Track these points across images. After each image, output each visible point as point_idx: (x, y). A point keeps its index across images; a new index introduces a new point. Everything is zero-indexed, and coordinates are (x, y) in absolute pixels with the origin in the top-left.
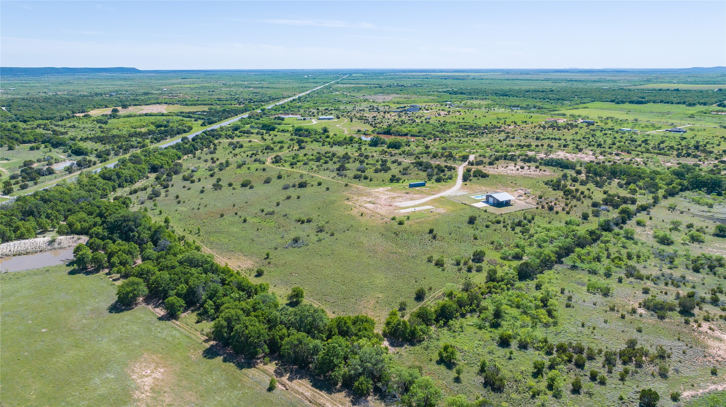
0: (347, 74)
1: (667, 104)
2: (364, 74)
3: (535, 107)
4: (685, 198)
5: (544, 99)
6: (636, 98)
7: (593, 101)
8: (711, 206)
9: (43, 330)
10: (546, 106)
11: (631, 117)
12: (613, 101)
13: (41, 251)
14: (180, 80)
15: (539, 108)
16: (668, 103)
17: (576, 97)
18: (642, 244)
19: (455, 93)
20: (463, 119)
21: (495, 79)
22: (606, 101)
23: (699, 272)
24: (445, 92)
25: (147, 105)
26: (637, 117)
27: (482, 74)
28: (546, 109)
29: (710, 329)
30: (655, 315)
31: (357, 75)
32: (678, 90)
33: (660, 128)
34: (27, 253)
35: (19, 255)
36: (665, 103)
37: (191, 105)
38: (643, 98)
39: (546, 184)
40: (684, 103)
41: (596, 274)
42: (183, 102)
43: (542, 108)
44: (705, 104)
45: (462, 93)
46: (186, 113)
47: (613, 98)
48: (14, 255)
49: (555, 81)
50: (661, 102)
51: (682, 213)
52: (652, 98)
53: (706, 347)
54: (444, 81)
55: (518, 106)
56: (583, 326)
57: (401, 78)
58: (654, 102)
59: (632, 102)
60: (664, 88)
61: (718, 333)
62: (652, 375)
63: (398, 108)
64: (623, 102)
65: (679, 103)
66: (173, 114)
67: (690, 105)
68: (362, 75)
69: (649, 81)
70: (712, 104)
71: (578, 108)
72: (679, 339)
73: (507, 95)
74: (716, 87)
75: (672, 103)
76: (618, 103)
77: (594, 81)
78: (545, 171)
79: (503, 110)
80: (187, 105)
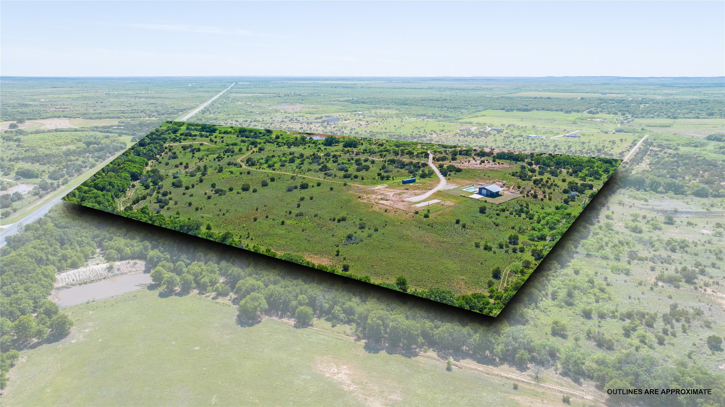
0: (232, 82)
1: (548, 112)
2: (250, 81)
3: (440, 116)
4: (624, 194)
5: (442, 108)
6: (521, 106)
7: (486, 109)
8: (646, 200)
9: (196, 348)
10: (451, 115)
11: (529, 125)
12: (503, 109)
13: (105, 278)
14: (50, 90)
15: (444, 117)
16: (549, 110)
17: (469, 106)
18: (622, 233)
19: (357, 102)
20: (386, 129)
21: (383, 88)
22: (497, 109)
23: (675, 252)
24: (346, 101)
25: (43, 118)
26: (535, 124)
27: (368, 82)
28: (452, 117)
29: (713, 291)
30: (672, 286)
31: (243, 83)
32: (549, 98)
33: (558, 134)
34: (92, 281)
35: (85, 283)
36: (546, 110)
37: (96, 118)
38: (526, 106)
39: (513, 175)
40: (562, 110)
41: (608, 259)
42: (85, 116)
43: (447, 117)
44: (578, 111)
45: (363, 103)
46: (100, 128)
47: (502, 106)
48: (80, 284)
49: (440, 89)
50: (543, 109)
51: (631, 207)
52: (535, 106)
53: (720, 304)
54: (337, 90)
55: (425, 115)
56: (630, 298)
57: (291, 86)
58: (537, 110)
59: (519, 110)
60: (539, 96)
61: (719, 294)
62: (701, 326)
63: (317, 119)
64: (512, 110)
65: (557, 110)
66: (88, 129)
67: (567, 112)
68: (248, 83)
69: (518, 89)
70: (583, 111)
71: (477, 116)
72: (700, 301)
73: (406, 104)
74: (579, 96)
75: (552, 111)
76: (507, 111)
77: (473, 89)
78: (502, 164)
79: (415, 119)
80: (91, 118)
